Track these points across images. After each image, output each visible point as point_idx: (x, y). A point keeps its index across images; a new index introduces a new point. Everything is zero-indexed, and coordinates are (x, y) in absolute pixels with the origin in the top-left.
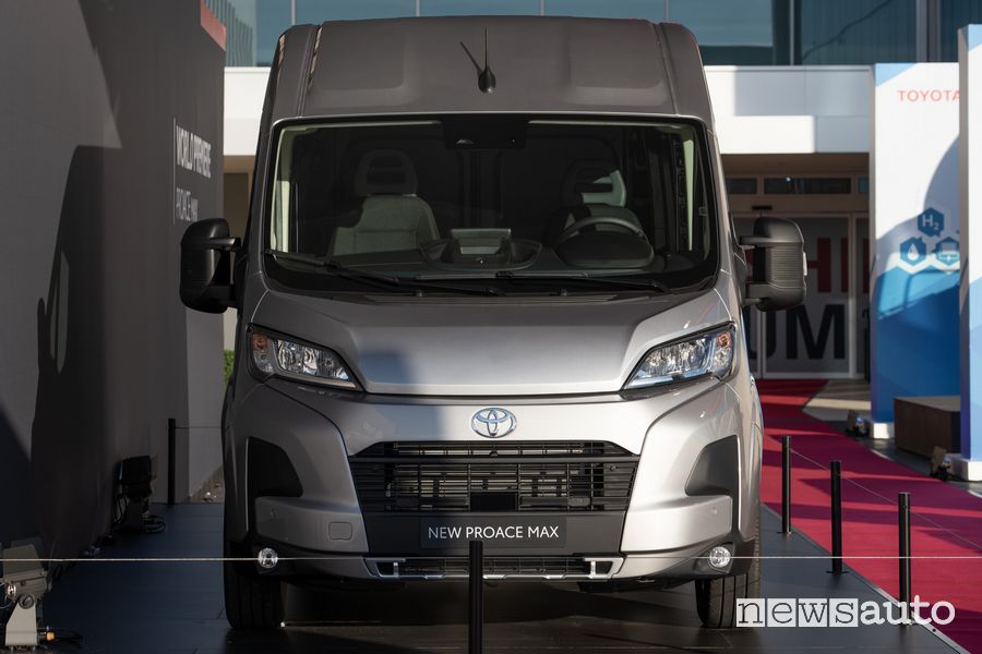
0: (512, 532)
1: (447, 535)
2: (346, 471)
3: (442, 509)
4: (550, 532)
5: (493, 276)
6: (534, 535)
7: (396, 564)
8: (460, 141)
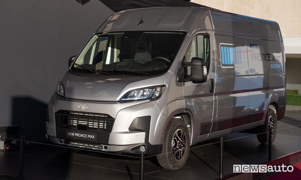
0: (84, 136)
1: (71, 135)
2: (54, 116)
3: (71, 128)
4: (93, 137)
5: (113, 70)
6: (89, 137)
7: (62, 141)
8: (126, 37)
